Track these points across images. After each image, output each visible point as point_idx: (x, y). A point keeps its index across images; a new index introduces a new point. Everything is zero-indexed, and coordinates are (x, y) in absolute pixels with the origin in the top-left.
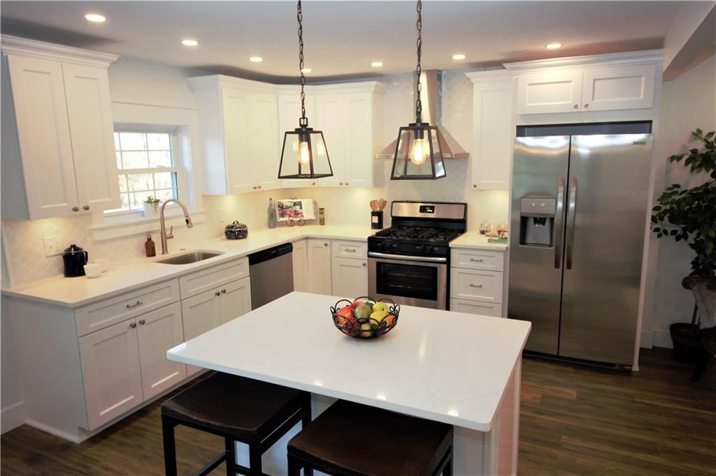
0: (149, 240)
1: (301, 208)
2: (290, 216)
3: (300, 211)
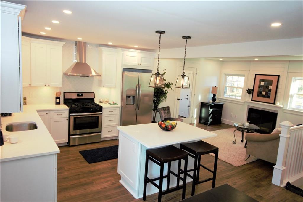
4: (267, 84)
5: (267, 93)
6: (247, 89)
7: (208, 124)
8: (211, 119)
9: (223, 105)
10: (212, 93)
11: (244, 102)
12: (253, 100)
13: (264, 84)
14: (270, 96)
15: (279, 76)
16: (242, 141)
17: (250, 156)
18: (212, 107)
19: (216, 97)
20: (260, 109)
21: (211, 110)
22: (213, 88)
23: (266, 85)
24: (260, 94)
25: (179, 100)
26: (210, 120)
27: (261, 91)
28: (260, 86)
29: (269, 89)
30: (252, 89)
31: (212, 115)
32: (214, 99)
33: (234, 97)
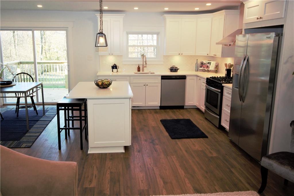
0: (139, 66)
1: (210, 65)
2: (204, 67)
3: (209, 66)
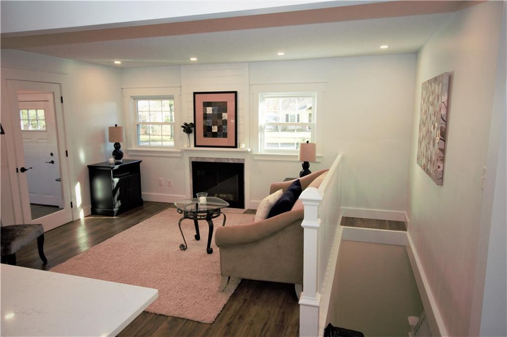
4: (218, 110)
5: (220, 128)
6: (184, 125)
7: (115, 214)
8: (119, 201)
9: (140, 164)
10: (110, 141)
11: (182, 152)
12: (197, 144)
13: (213, 110)
14: (226, 133)
15: (236, 93)
16: (197, 237)
17: (229, 278)
18: (116, 173)
19: (122, 149)
20: (213, 161)
21: (116, 180)
22: (111, 129)
23: (216, 113)
24: (208, 132)
25: (23, 170)
26: (118, 204)
27: (210, 125)
28: (206, 116)
29: (223, 119)
30: (191, 124)
31: (118, 191)
32: (118, 154)
33: (159, 143)
